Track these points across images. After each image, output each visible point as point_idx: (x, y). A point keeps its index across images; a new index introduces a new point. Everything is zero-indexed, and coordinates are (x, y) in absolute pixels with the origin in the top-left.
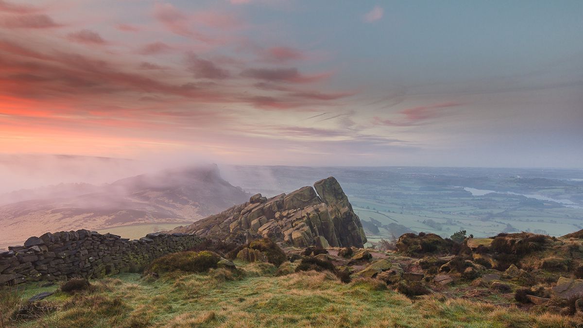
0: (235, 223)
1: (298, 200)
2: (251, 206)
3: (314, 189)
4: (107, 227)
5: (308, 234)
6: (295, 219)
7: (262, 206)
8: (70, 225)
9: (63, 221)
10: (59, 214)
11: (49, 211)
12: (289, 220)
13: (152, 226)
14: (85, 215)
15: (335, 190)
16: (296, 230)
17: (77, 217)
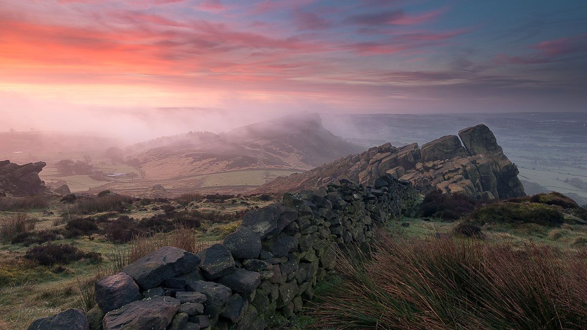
0: (364, 173)
1: (439, 150)
2: (379, 156)
3: (459, 138)
4: (227, 171)
5: (470, 188)
6: (447, 171)
7: (394, 156)
8: (200, 167)
9: (194, 164)
10: (191, 158)
11: (184, 155)
12: (437, 172)
13: (264, 171)
14: (210, 159)
15: (486, 139)
16: (452, 183)
17: (204, 161)
